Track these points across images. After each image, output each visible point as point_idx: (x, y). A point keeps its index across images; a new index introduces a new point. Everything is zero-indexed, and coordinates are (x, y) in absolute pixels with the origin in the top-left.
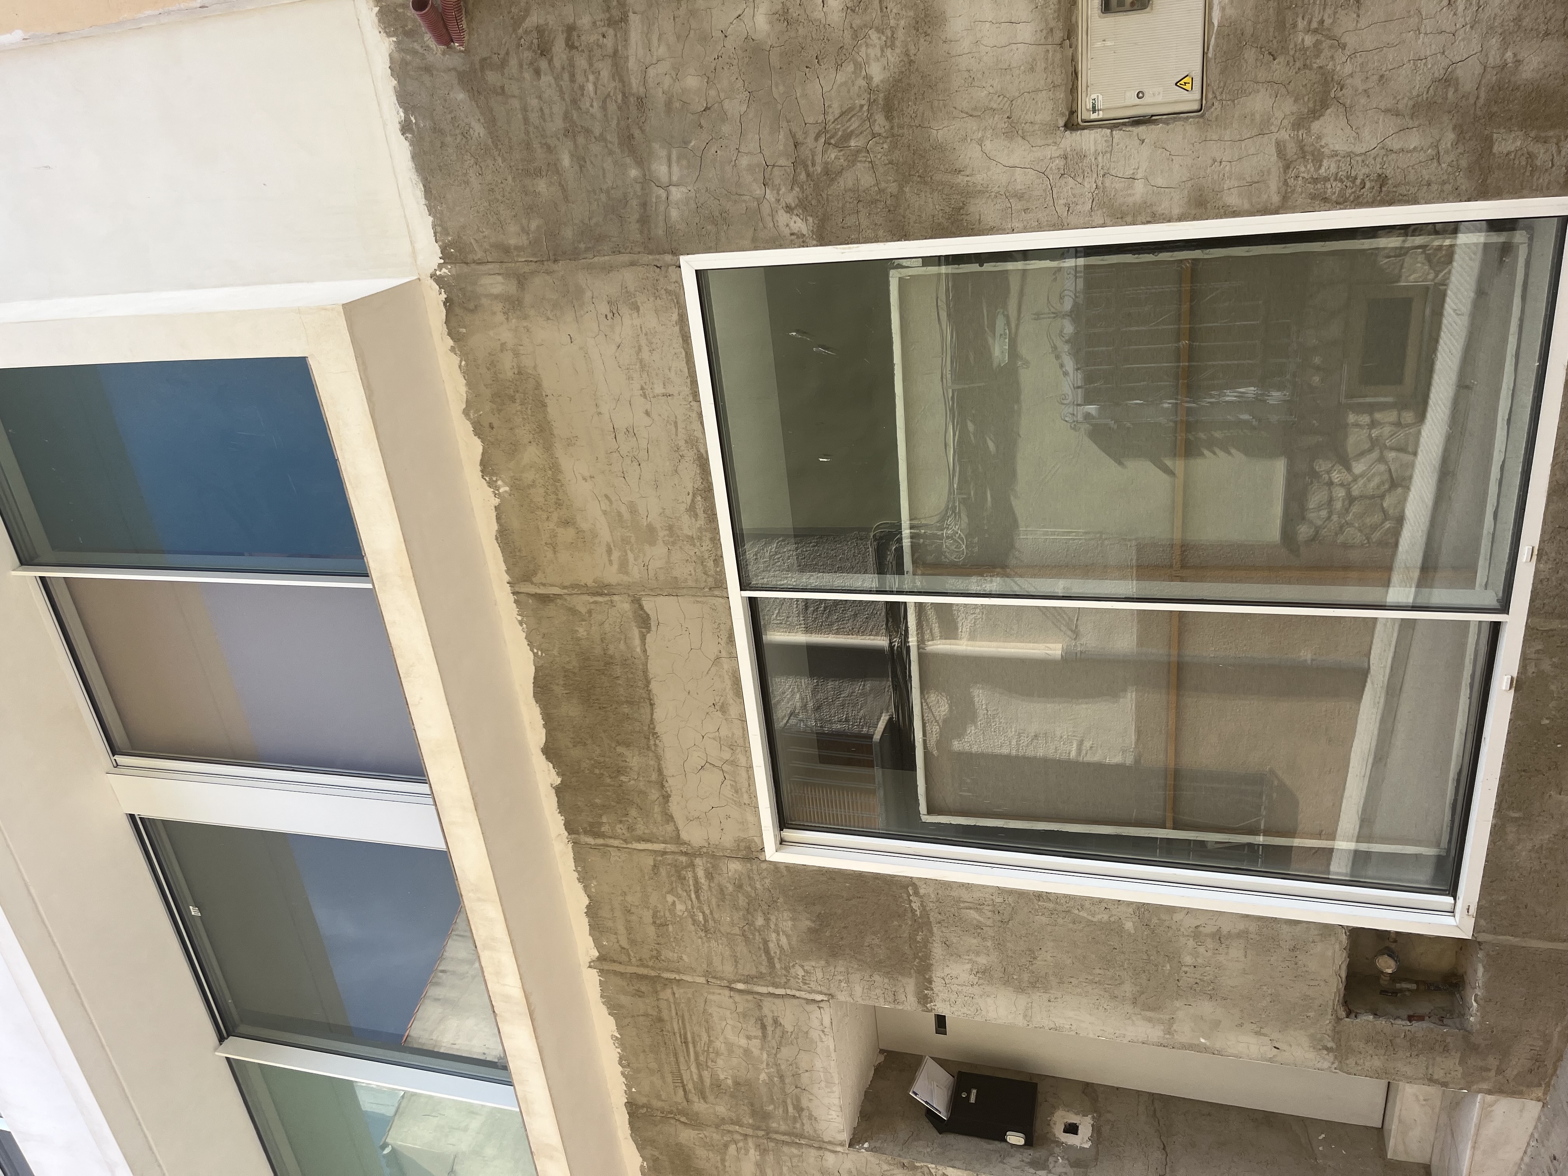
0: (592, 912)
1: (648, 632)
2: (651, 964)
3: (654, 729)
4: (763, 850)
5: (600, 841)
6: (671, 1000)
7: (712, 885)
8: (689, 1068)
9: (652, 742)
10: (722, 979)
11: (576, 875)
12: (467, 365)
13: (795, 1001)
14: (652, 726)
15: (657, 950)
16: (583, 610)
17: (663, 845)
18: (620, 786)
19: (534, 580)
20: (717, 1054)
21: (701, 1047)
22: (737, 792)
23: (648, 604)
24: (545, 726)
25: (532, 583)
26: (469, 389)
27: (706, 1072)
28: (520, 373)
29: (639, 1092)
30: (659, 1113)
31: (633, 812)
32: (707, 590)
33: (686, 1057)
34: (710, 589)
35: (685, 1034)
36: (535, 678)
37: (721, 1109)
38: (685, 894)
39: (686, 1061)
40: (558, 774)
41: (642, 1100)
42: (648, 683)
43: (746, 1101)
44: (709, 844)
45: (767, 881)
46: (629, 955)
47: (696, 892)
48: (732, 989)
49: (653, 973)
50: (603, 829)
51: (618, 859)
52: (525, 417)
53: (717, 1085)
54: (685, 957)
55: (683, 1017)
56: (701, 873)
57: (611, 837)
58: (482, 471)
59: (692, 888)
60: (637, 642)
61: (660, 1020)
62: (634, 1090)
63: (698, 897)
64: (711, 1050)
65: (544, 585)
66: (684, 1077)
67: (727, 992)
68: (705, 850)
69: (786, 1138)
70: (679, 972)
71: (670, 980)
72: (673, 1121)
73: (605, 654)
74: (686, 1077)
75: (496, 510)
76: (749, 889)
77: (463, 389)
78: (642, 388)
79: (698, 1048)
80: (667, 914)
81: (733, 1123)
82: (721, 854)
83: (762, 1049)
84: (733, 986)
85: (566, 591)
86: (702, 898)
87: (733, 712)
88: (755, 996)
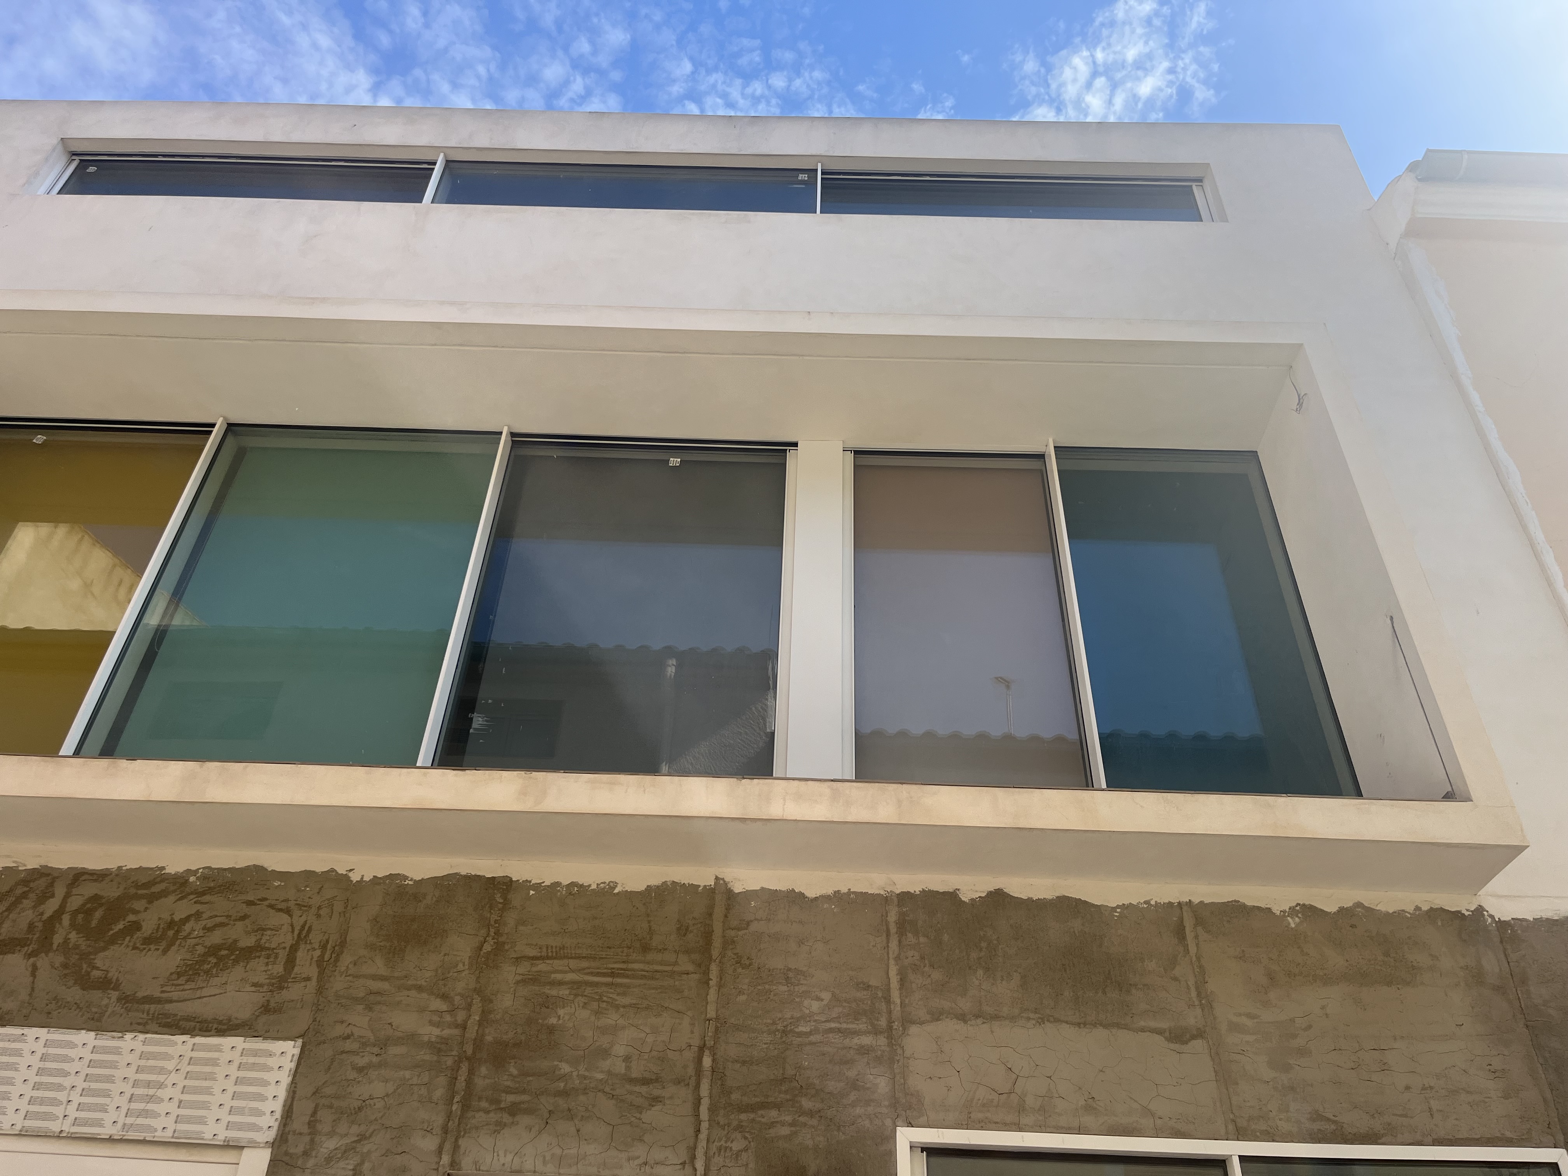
0: (794, 898)
1: (1166, 1038)
2: (729, 953)
3: (1048, 1021)
4: (910, 1125)
5: (893, 929)
6: (676, 969)
7: (852, 1052)
8: (573, 971)
9: (1032, 1015)
10: (716, 1038)
11: (844, 890)
12: (1408, 918)
13: (691, 1131)
14: (1052, 1019)
15: (750, 964)
16: (1177, 972)
17: (898, 1001)
18: (970, 968)
19: (1199, 929)
20: (598, 1013)
21: (608, 992)
22: (984, 1105)
23: (1198, 1045)
24: (1030, 900)
25: (1195, 926)
26: (1384, 914)
27: (567, 992)
28: (1413, 967)
29: (529, 898)
30: (495, 917)
31: (937, 975)
32: (1232, 1116)
33: (589, 971)
34: (1233, 1121)
35: (627, 977)
36: (1085, 902)
37: (506, 1002)
38: (834, 1015)
39: (584, 969)
40: (972, 900)
41: (516, 899)
42: (1106, 1026)
43: (523, 1038)
44: (908, 1058)
45: (867, 1123)
46: (739, 929)
47: (839, 1030)
48: (701, 1049)
49: (715, 953)
50: (909, 935)
51: (872, 944)
52: (1372, 962)
53: (548, 1004)
54: (743, 998)
55: (653, 978)
56: (867, 1040)
57: (900, 941)
58: (1304, 905)
59: (844, 1026)
60: (1153, 1024)
61: (646, 948)
62: (532, 892)
63: (831, 1030)
64: (604, 1005)
65: (1196, 937)
66: (556, 961)
67: (696, 1042)
68: (899, 1051)
69: (461, 1084)
70: (720, 986)
71: (706, 972)
72: (483, 932)
73: (1130, 985)
74: (557, 964)
75: (1267, 908)
76: (853, 1096)
77: (1381, 907)
78: (1431, 1088)
79: (604, 989)
80: (804, 988)
81: (485, 1014)
82: (896, 1071)
83: (609, 1073)
84: (707, 1052)
85: (1194, 959)
86: (831, 1035)
87: (1088, 1120)
88: (693, 1078)
